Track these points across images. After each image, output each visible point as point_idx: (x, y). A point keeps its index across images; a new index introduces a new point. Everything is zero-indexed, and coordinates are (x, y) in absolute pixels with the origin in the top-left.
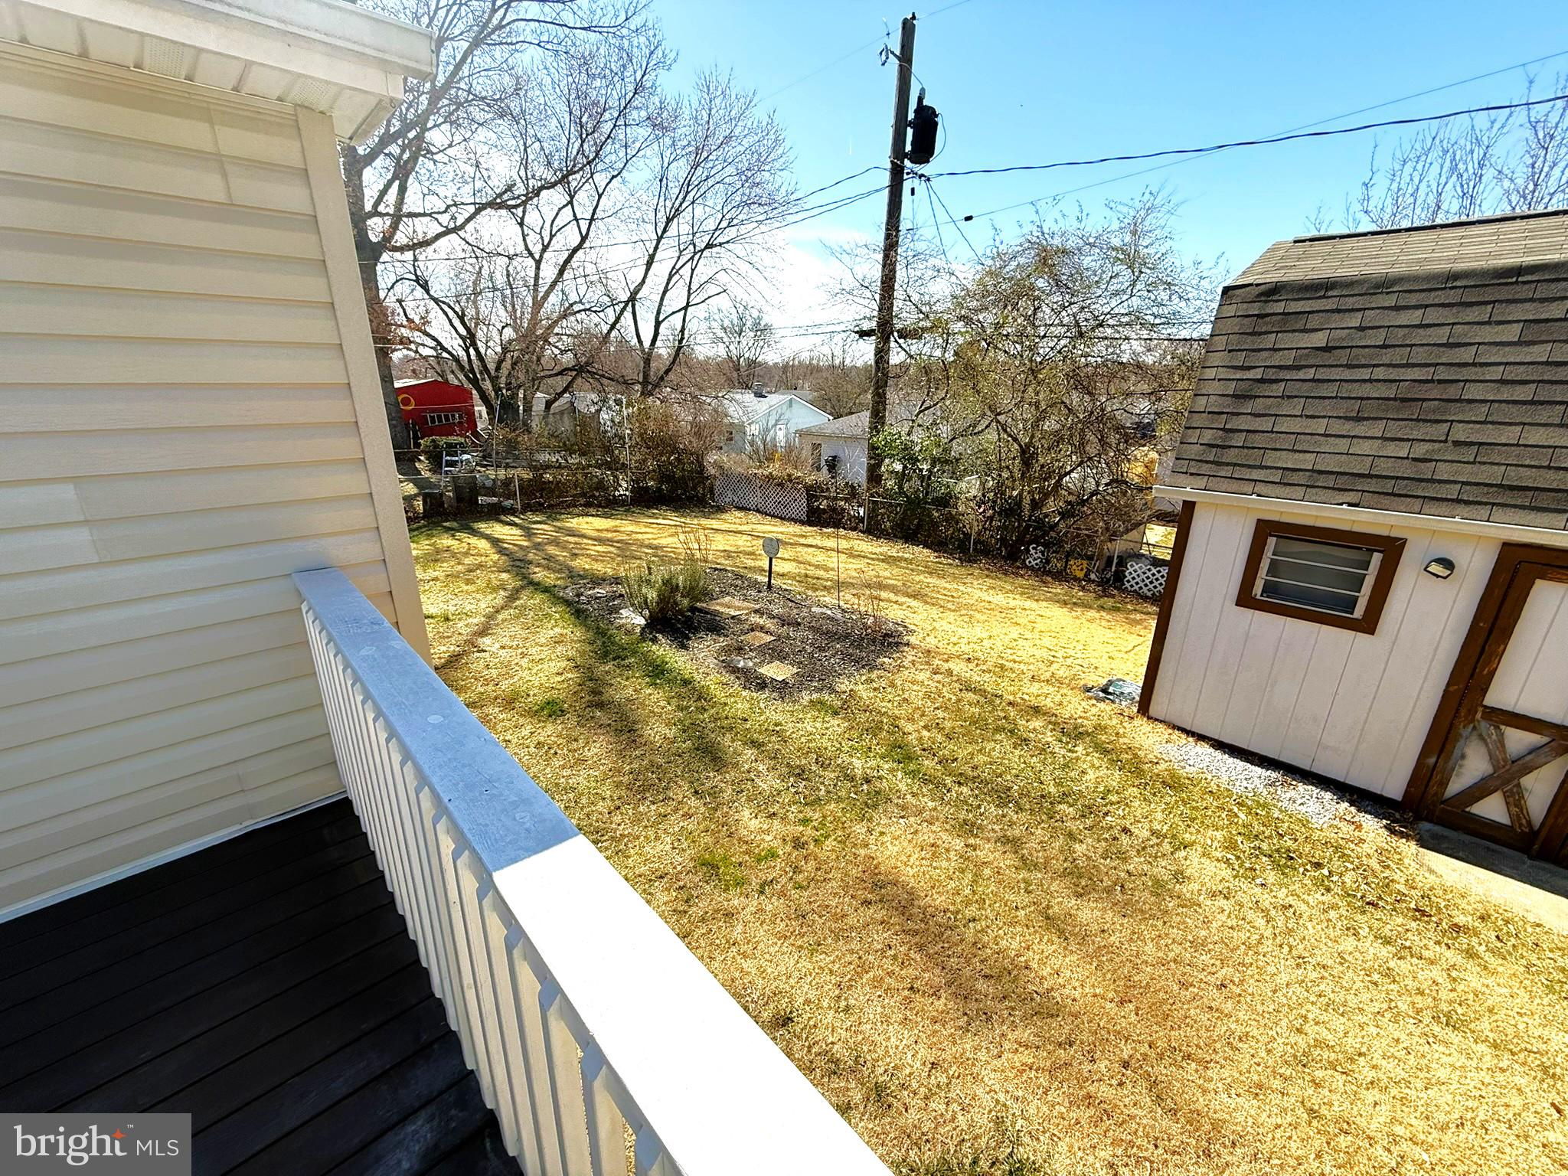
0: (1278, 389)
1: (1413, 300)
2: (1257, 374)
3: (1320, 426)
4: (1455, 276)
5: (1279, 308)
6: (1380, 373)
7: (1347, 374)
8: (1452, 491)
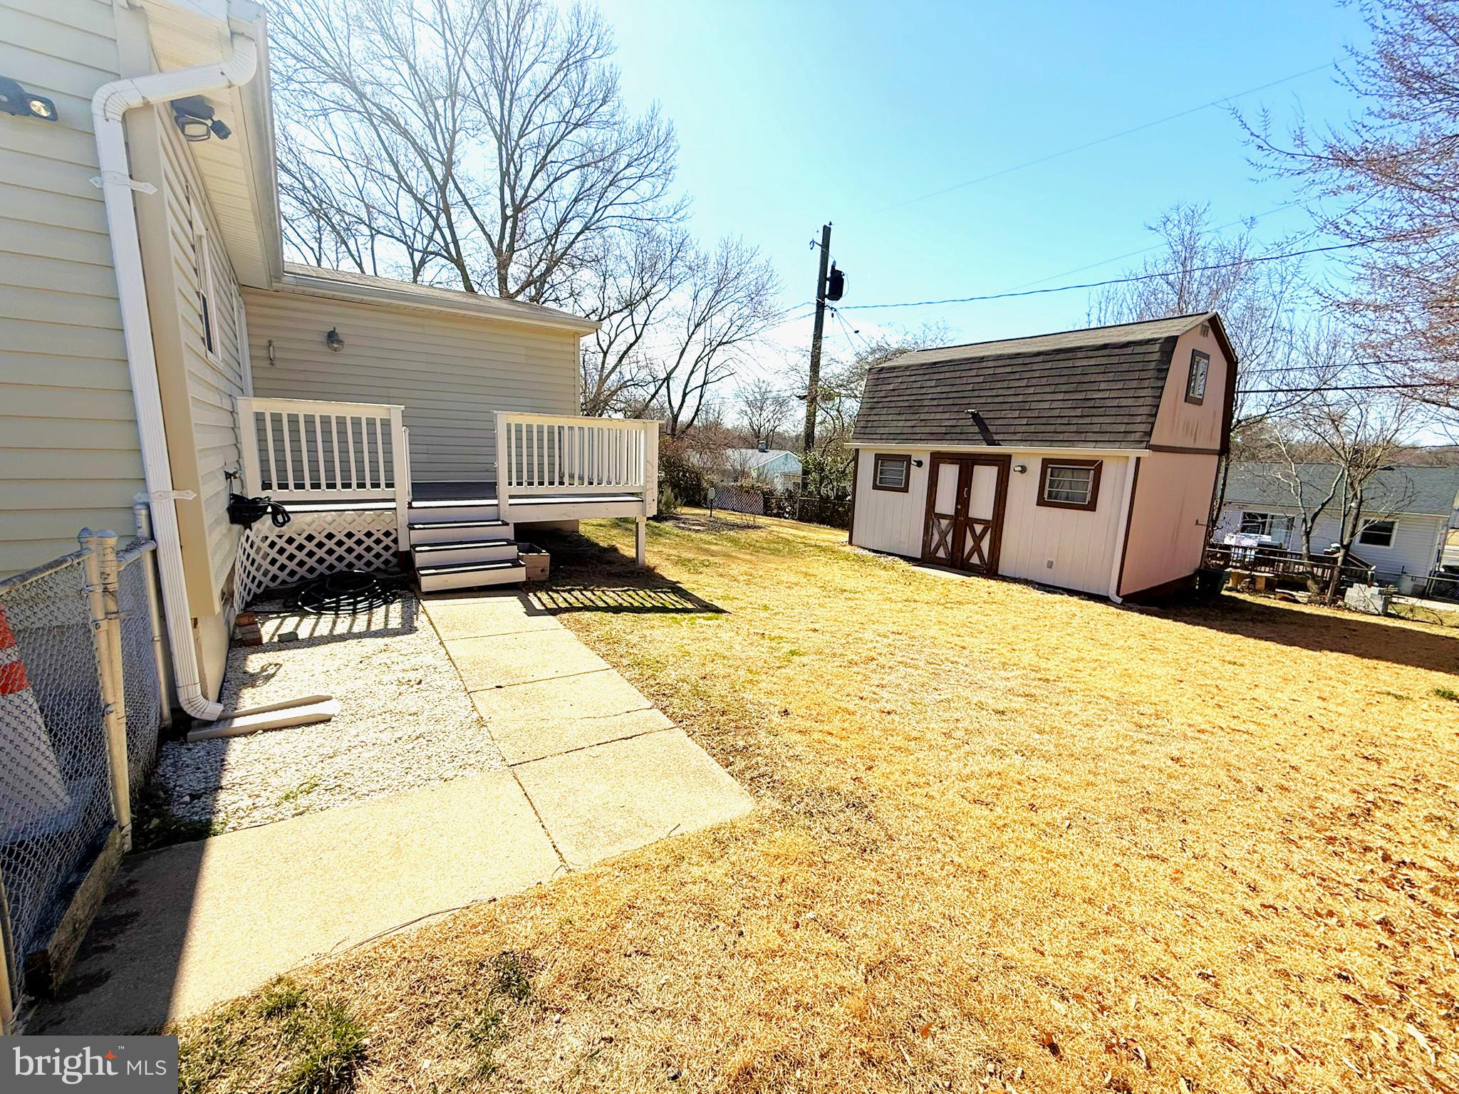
0: (880, 405)
1: (913, 373)
2: (875, 400)
3: (890, 417)
4: (923, 365)
5: (882, 376)
6: (906, 398)
7: (899, 399)
8: (918, 437)
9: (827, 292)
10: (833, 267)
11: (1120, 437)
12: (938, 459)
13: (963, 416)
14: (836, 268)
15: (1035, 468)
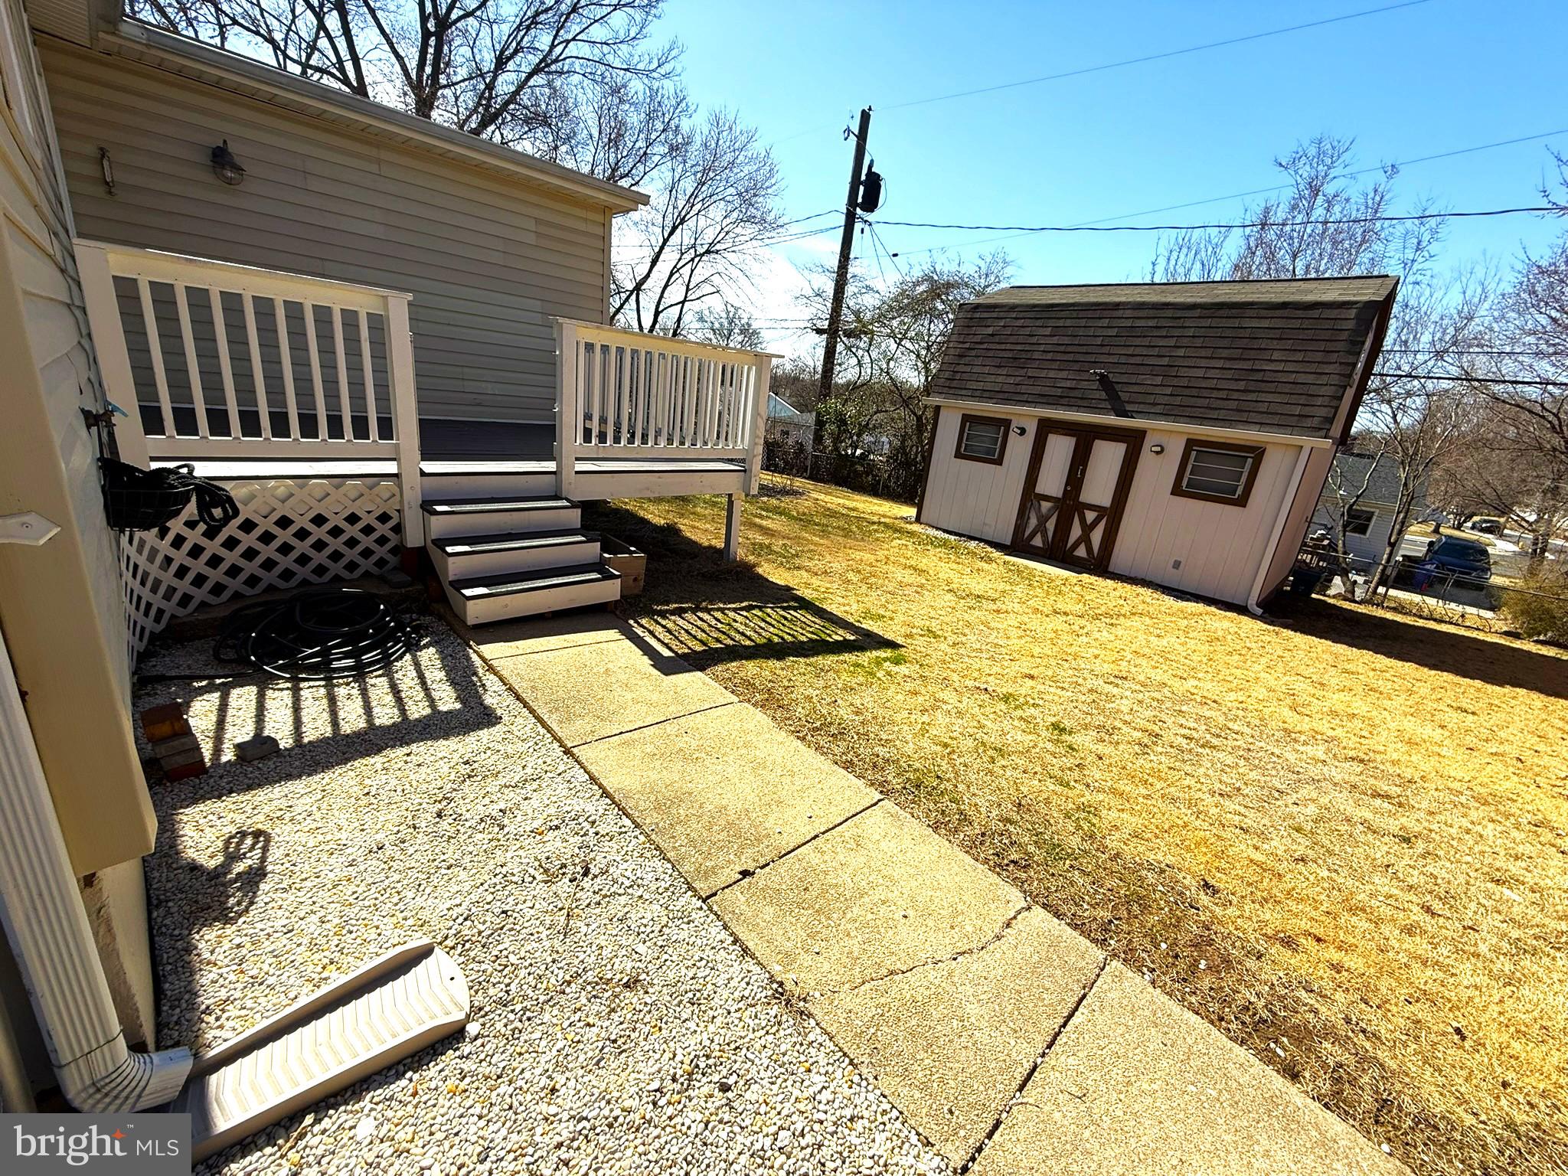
0: (973, 353)
1: (1021, 315)
2: (967, 345)
3: (986, 370)
4: (1035, 306)
5: (977, 315)
6: (1008, 347)
7: (998, 347)
8: (1025, 397)
9: (860, 200)
10: (870, 167)
11: (1293, 421)
12: (1046, 428)
13: (1085, 376)
14: (873, 170)
15: (1176, 449)
